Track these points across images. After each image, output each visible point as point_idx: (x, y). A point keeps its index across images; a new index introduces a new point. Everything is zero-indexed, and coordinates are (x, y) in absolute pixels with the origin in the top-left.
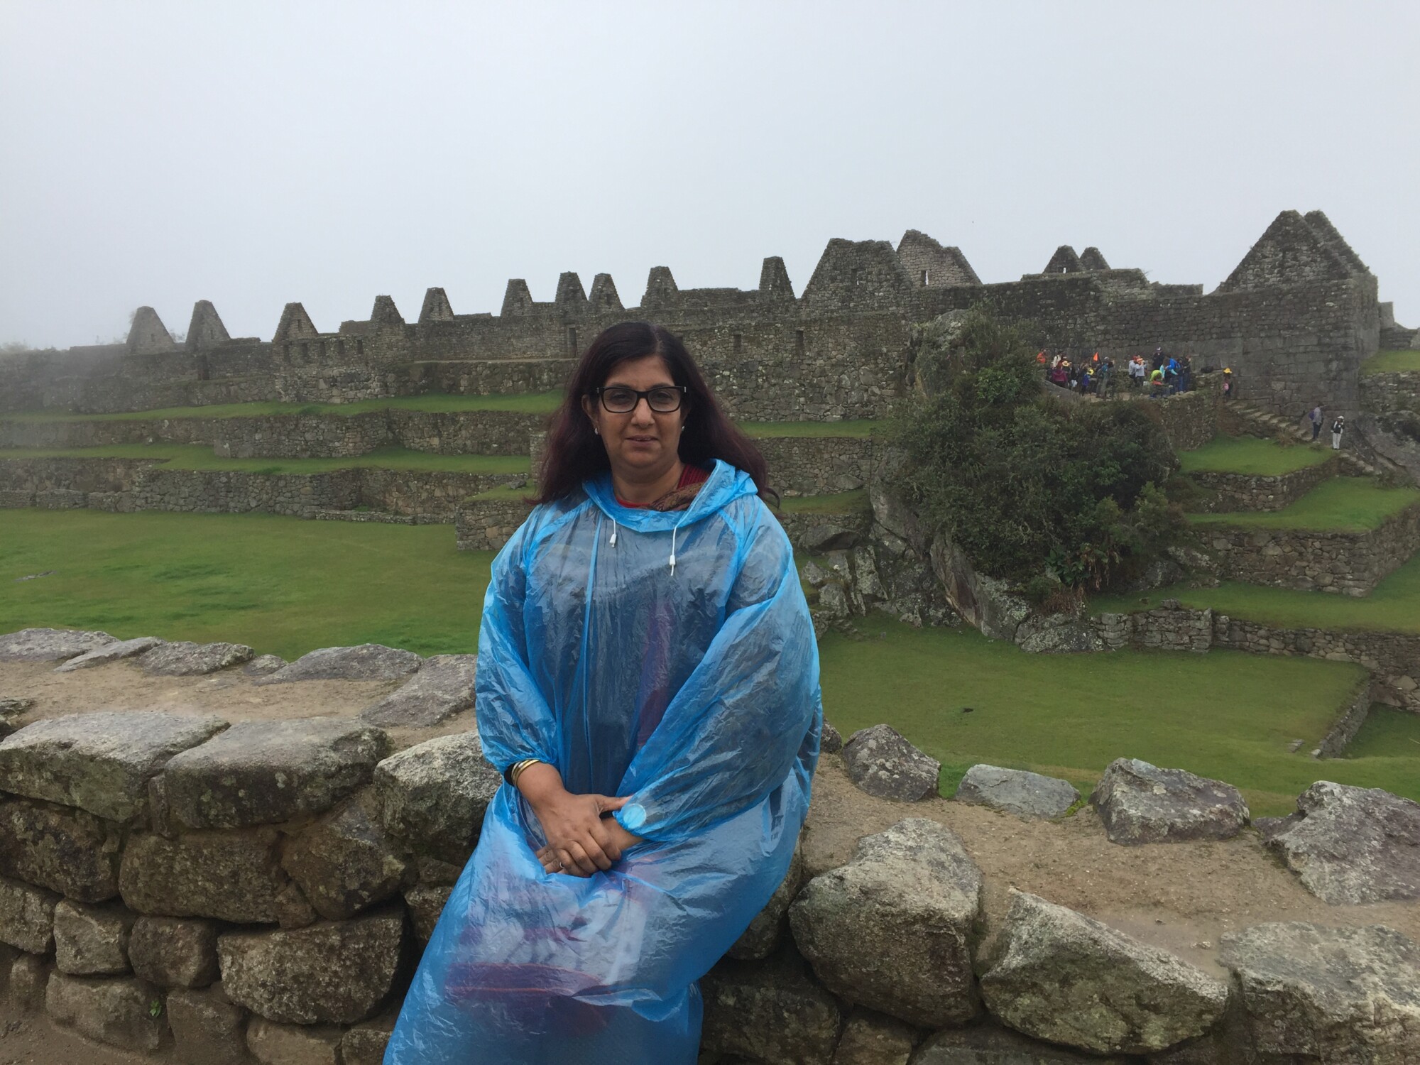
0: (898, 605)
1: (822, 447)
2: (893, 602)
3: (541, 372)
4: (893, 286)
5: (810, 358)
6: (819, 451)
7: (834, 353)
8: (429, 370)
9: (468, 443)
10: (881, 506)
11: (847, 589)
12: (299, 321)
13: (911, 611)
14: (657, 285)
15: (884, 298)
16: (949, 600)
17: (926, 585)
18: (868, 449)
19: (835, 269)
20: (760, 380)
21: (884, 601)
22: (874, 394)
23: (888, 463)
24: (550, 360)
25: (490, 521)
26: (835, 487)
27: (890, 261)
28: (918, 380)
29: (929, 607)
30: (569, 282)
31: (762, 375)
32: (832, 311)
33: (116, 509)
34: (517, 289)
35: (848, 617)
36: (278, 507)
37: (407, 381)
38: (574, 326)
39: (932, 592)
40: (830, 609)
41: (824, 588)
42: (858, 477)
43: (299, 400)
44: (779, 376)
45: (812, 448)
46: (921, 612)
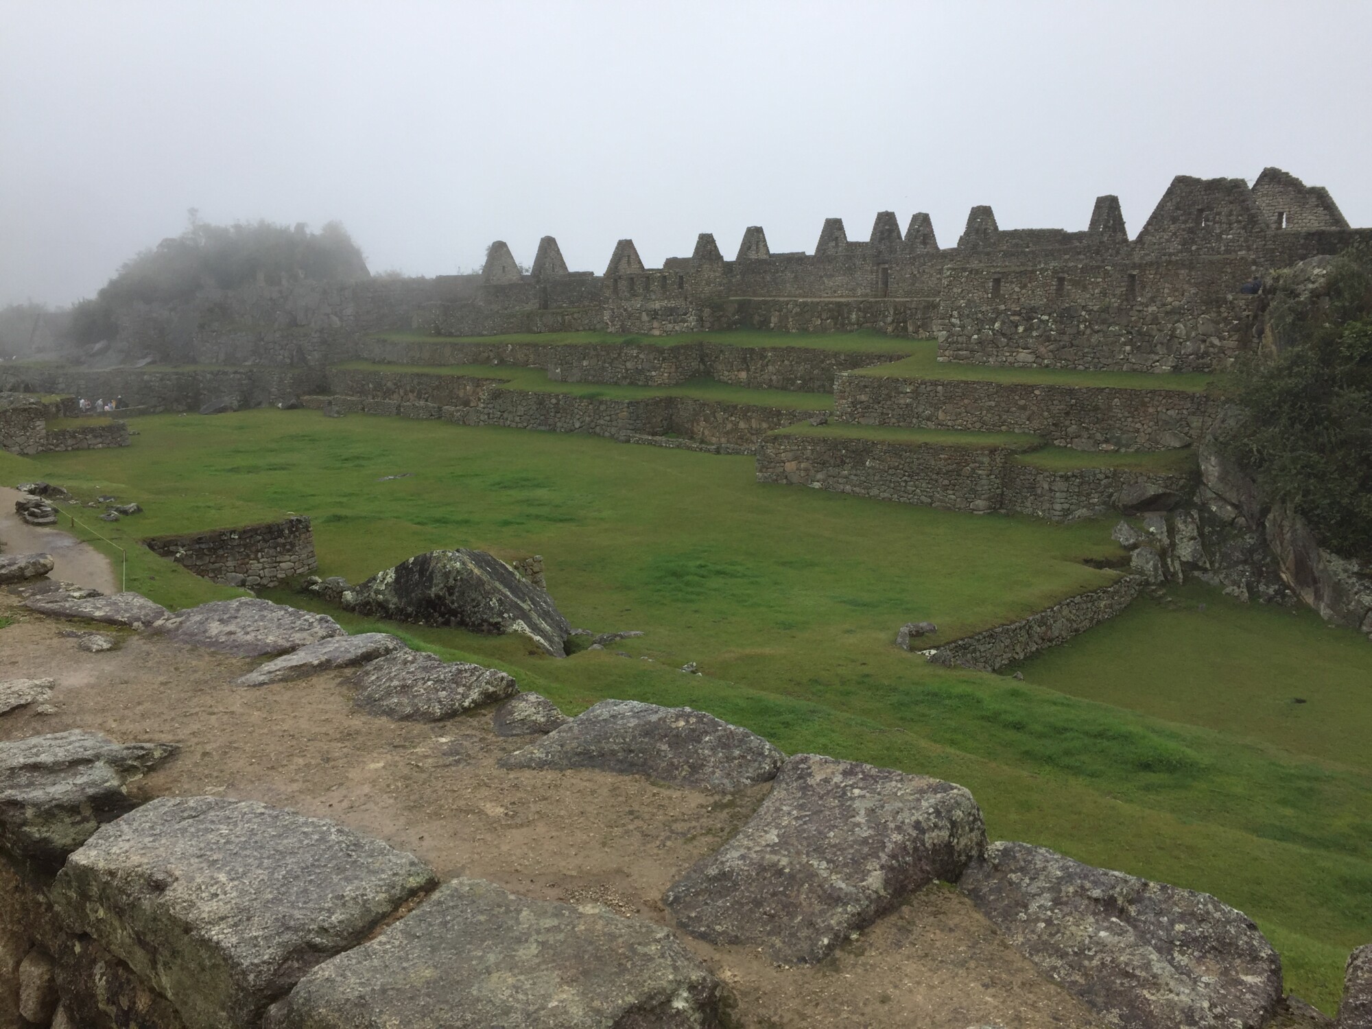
0: (1222, 576)
1: (1147, 400)
2: (1216, 572)
3: (850, 312)
4: (1244, 228)
5: (1142, 304)
6: (1144, 404)
7: (1169, 299)
8: (742, 307)
9: (774, 377)
10: (1211, 468)
11: (1163, 554)
12: (629, 256)
13: (1235, 583)
14: (976, 225)
15: (1232, 241)
16: (1284, 576)
17: (1256, 557)
18: (1200, 404)
19: (1178, 208)
20: (1082, 326)
21: (1205, 570)
22: (1213, 345)
23: (1223, 421)
24: (860, 299)
25: (790, 455)
26: (1158, 443)
27: (1244, 201)
28: (1268, 331)
29: (1259, 582)
30: (886, 221)
31: (1085, 320)
32: (1170, 255)
33: (464, 423)
34: (833, 228)
35: (1162, 584)
36: (598, 429)
37: (721, 316)
38: (887, 266)
39: (1263, 566)
40: (1141, 573)
41: (1137, 551)
42: (1186, 434)
43: (623, 331)
44: (1104, 322)
45: (1136, 401)
46: (1249, 586)
